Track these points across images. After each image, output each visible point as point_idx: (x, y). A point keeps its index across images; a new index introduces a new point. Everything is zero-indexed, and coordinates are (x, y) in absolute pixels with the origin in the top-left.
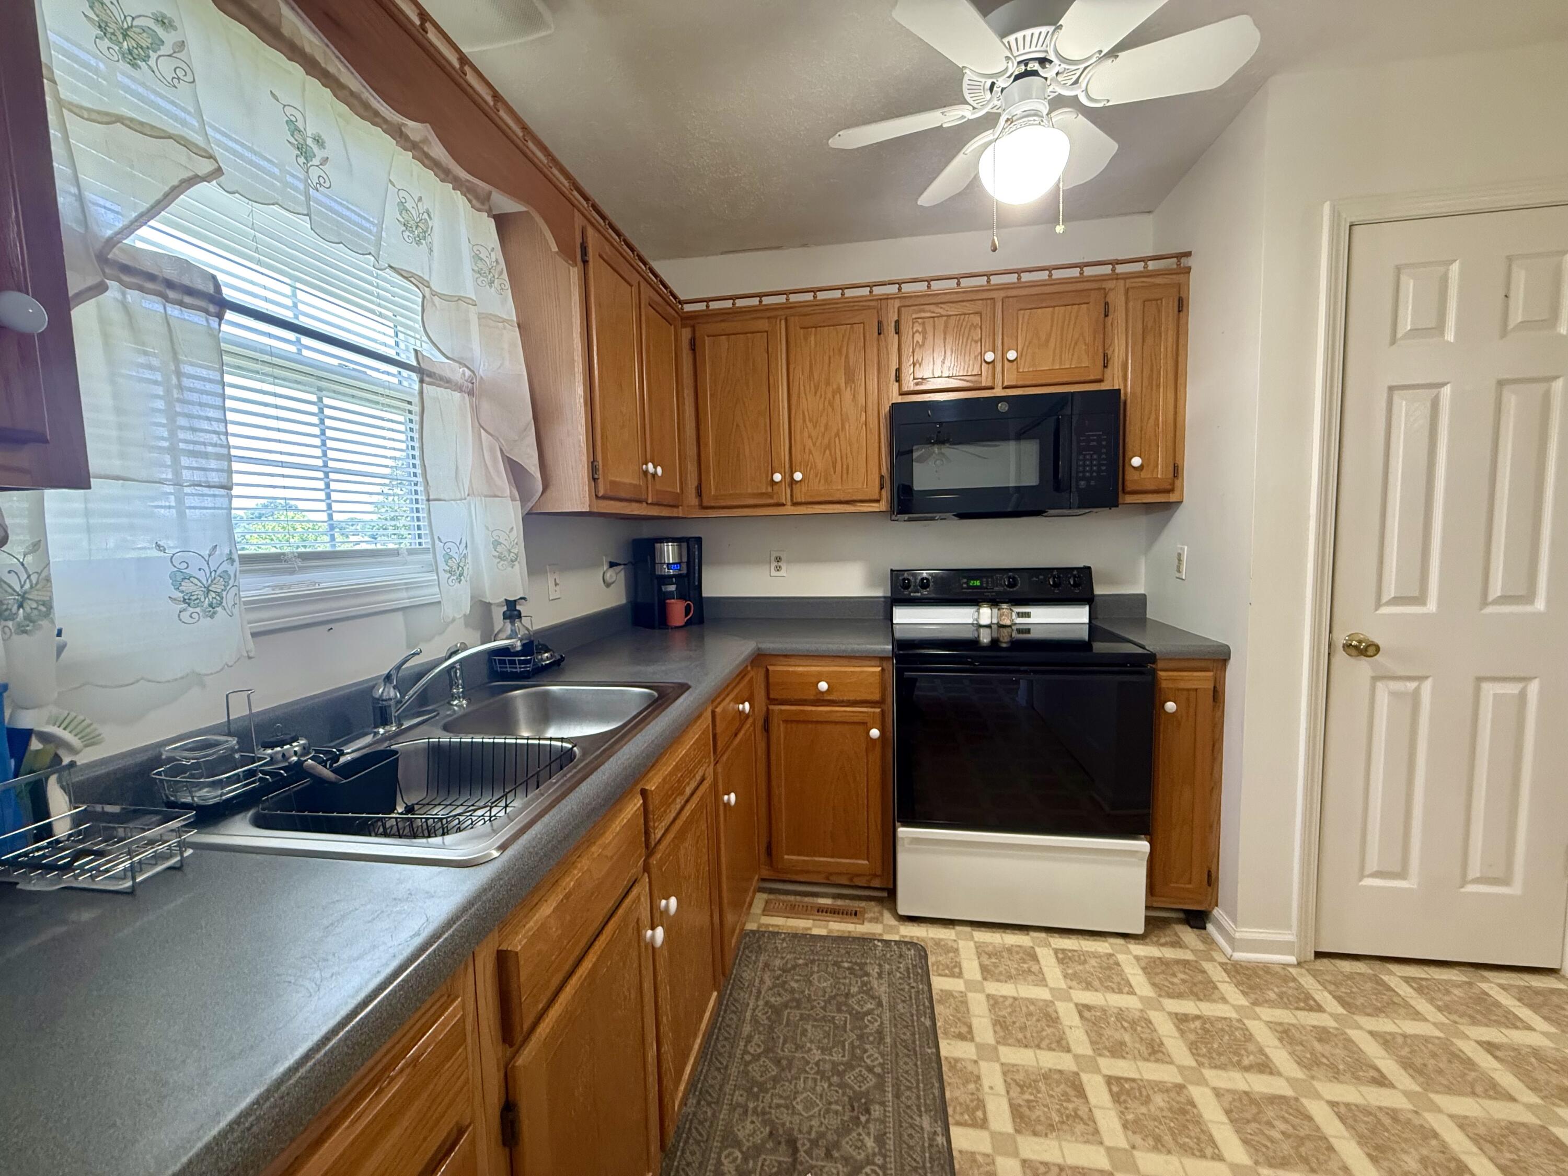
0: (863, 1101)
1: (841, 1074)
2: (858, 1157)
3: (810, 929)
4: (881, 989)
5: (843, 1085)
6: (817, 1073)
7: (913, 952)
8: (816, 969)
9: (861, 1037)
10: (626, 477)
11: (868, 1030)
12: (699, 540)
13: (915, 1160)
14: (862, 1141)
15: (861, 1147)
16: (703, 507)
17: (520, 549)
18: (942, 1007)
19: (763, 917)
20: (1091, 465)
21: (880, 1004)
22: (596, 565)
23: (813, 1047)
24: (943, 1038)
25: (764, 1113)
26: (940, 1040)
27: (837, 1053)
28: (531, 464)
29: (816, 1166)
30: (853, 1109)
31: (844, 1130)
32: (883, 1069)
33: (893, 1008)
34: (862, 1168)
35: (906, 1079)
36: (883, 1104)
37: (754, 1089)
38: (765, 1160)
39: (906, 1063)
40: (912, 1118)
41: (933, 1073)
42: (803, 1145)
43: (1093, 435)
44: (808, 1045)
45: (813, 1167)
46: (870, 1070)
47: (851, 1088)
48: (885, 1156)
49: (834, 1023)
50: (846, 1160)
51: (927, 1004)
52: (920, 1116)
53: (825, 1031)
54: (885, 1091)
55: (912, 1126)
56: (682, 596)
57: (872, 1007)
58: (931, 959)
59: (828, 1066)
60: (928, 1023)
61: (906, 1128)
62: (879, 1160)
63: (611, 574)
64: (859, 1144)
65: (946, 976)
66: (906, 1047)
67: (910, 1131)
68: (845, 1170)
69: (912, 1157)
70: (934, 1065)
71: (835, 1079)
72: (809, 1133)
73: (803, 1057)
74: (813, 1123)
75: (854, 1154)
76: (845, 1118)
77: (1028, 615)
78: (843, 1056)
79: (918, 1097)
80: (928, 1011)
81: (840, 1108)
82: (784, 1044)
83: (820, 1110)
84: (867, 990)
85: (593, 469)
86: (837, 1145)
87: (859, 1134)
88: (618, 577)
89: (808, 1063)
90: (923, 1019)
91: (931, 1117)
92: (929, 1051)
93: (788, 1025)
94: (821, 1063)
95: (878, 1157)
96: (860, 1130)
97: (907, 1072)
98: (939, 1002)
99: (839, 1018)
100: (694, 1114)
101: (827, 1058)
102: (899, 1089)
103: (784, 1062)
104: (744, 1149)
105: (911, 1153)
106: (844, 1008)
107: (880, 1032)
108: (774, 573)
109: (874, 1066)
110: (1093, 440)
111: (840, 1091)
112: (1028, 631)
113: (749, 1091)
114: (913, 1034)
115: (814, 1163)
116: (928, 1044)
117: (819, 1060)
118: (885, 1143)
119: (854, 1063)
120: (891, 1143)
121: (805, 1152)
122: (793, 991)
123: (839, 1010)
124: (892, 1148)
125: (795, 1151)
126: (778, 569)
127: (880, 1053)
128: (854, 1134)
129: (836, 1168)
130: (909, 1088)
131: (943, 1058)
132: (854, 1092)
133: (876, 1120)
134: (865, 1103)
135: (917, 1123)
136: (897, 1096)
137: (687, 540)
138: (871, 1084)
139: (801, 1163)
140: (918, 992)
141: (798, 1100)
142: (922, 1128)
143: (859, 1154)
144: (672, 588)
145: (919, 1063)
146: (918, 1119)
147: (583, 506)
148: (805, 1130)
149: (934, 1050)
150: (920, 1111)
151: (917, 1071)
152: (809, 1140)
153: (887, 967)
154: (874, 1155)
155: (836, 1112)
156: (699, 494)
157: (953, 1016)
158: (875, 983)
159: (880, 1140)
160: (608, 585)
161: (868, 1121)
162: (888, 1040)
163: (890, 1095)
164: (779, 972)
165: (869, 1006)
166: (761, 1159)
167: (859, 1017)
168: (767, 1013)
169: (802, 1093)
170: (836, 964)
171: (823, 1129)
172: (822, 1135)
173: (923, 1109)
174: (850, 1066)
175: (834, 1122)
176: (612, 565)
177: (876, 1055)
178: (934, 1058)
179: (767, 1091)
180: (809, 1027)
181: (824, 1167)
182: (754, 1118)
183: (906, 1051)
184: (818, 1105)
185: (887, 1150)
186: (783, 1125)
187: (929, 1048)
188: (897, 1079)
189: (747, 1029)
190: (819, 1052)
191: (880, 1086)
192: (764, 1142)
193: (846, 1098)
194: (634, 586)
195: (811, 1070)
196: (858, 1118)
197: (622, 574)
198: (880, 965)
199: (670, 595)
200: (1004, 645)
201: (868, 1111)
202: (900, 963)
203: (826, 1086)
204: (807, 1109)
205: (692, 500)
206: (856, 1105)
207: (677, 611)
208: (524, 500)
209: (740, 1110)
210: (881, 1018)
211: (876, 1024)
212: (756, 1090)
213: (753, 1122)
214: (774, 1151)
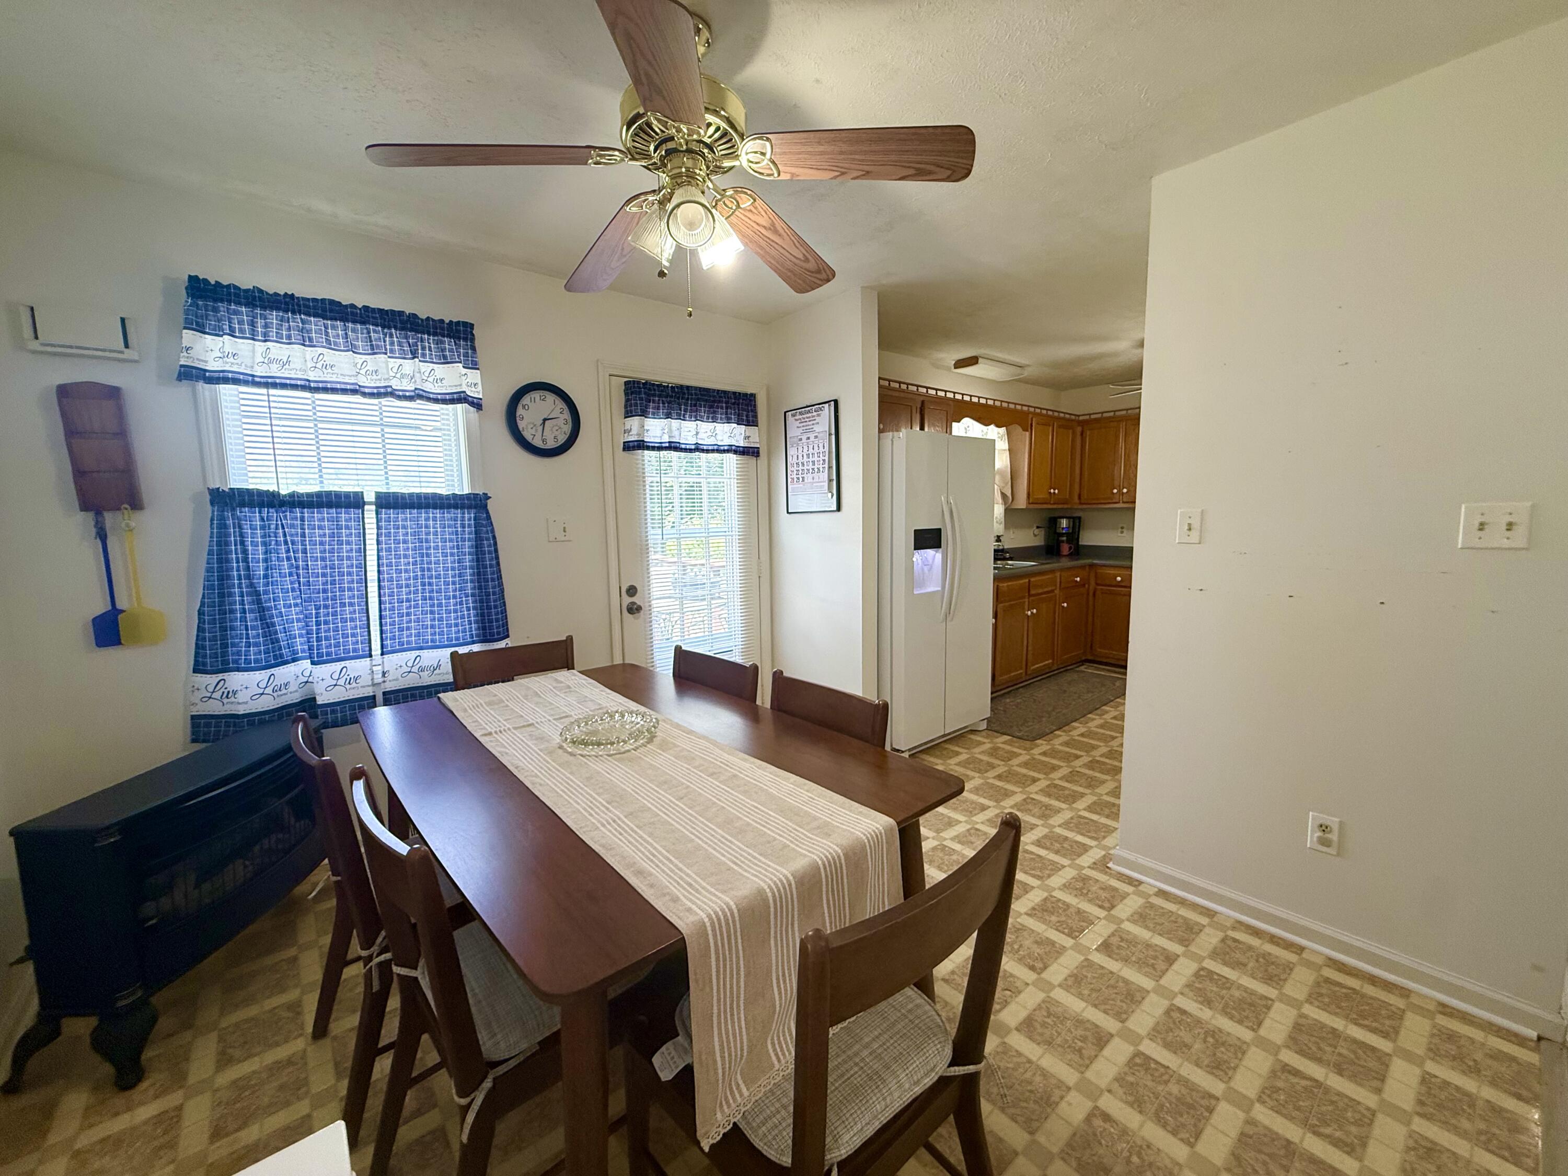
10: (1042, 496)
12: (1080, 518)
16: (1081, 503)
17: (1003, 520)
22: (1030, 527)
28: (1009, 494)
56: (1068, 542)
63: (1037, 531)
85: (1029, 494)
88: (1041, 533)
108: (1119, 534)
126: (1122, 532)
137: (1074, 518)
144: (1065, 538)
147: (1024, 507)
156: (1080, 498)
160: (1035, 535)
176: (1038, 527)
194: (1047, 537)
197: (1043, 532)
199: (1063, 541)
205: (1076, 499)
207: (1065, 548)
208: (1005, 504)
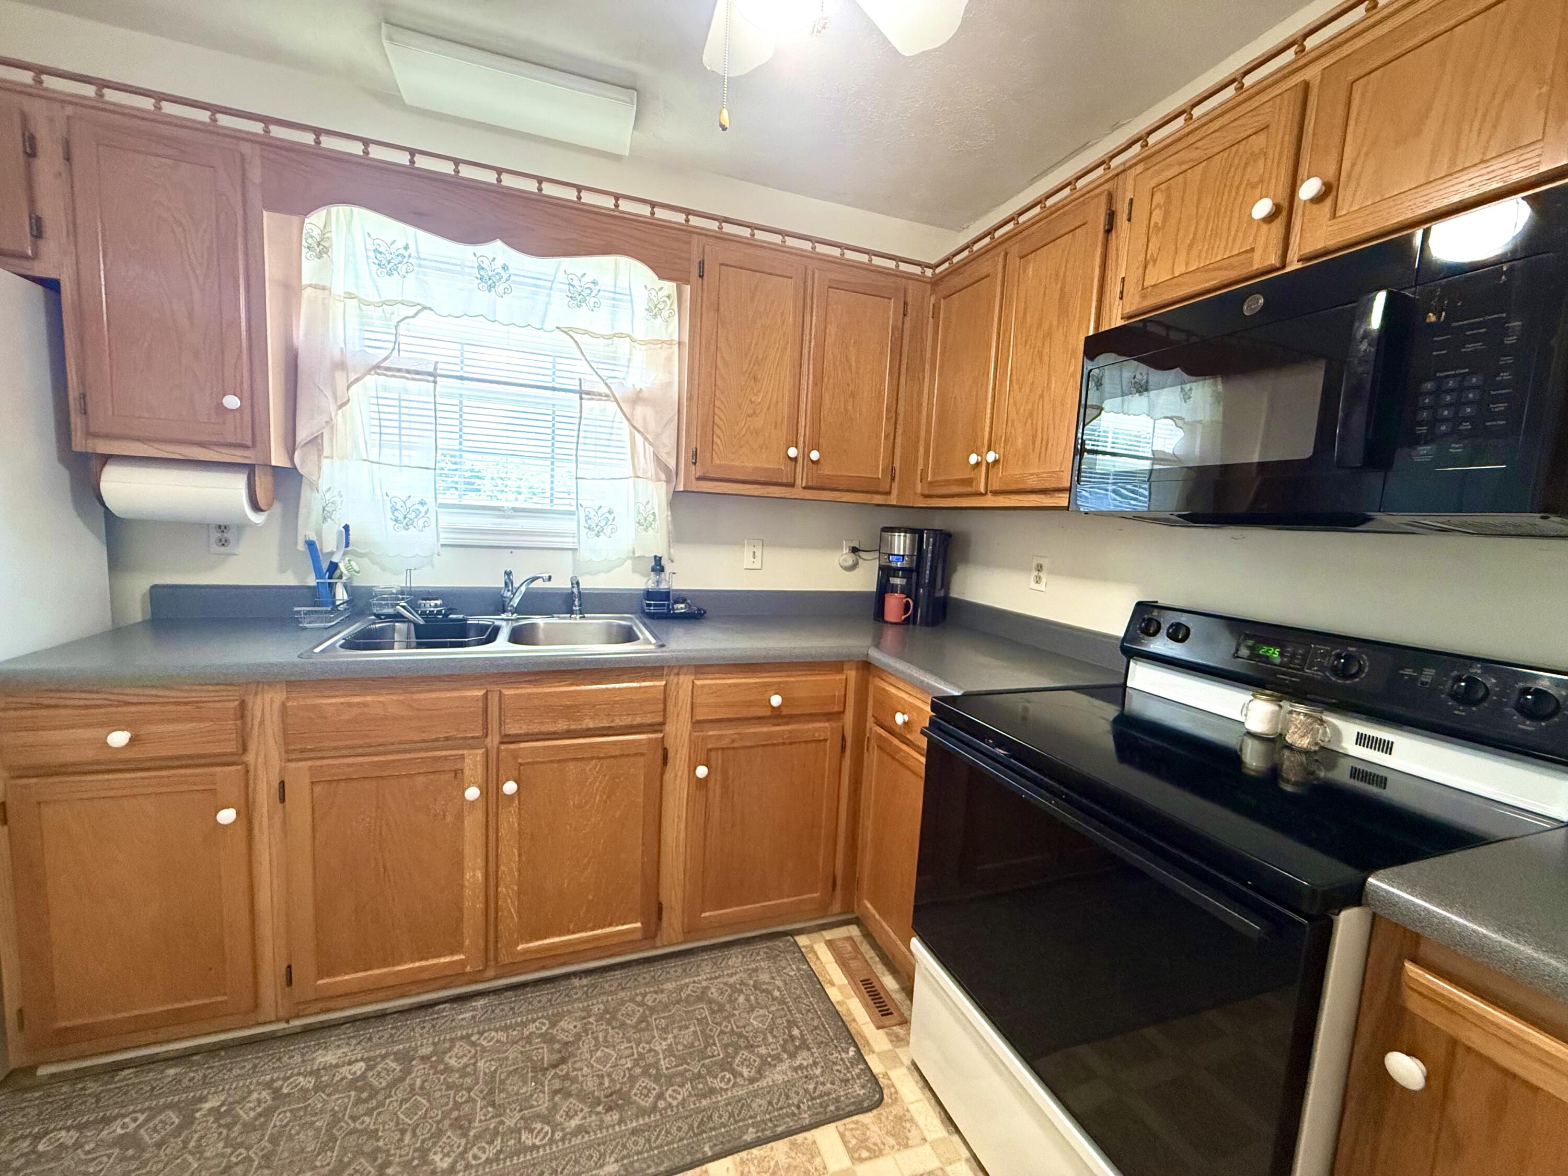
0: (620, 1102)
1: (645, 1073)
2: (558, 1117)
3: (832, 984)
4: (778, 1075)
5: (633, 1079)
6: (640, 1054)
7: (862, 1092)
8: (773, 1008)
9: (699, 1076)
11: (709, 1079)
13: (564, 1169)
14: (576, 1114)
15: (569, 1116)
16: (924, 496)
18: (786, 1149)
19: (823, 945)
20: (1457, 405)
21: (752, 1081)
23: (669, 1041)
24: (734, 1161)
25: (586, 1031)
26: (729, 1158)
27: (670, 1062)
29: (544, 1087)
30: (606, 1097)
31: (583, 1096)
32: (665, 1109)
33: (756, 1094)
34: (548, 1123)
35: (658, 1136)
36: (621, 1121)
37: (609, 1016)
38: (543, 1048)
39: (679, 1129)
40: (612, 1152)
41: (677, 1160)
42: (563, 1070)
43: (1472, 327)
44: (670, 1036)
45: (543, 1085)
46: (660, 1096)
47: (632, 1087)
48: (563, 1139)
49: (706, 1047)
50: (554, 1108)
51: (779, 1129)
52: (616, 1161)
53: (693, 1044)
54: (637, 1117)
55: (602, 1155)
57: (746, 1074)
58: (866, 1118)
59: (651, 1060)
60: (748, 1137)
61: (599, 1151)
62: (558, 1135)
63: (846, 559)
64: (571, 1113)
65: (845, 1143)
66: (702, 1122)
67: (596, 1156)
68: (544, 1110)
69: (567, 1164)
70: (689, 1159)
71: (638, 1071)
72: (574, 1069)
73: (654, 1037)
74: (585, 1069)
75: (561, 1112)
76: (596, 1094)
77: (1387, 748)
78: (667, 1068)
79: (641, 1153)
80: (768, 1133)
81: (607, 1084)
82: (663, 1018)
83: (600, 1070)
84: (766, 1064)
86: (568, 1095)
87: (582, 1110)
89: (649, 1043)
90: (751, 1130)
91: (618, 1172)
92: (707, 1149)
93: (687, 1012)
94: (653, 1053)
95: (561, 1134)
96: (586, 1110)
97: (668, 1132)
98: (793, 1143)
99: (718, 1049)
100: (575, 988)
101: (661, 1056)
102: (643, 1131)
103: (643, 1025)
104: (550, 1031)
105: (571, 1163)
106: (730, 1050)
107: (712, 1091)
108: (1033, 585)
109: (665, 1099)
110: (1475, 339)
111: (626, 1079)
112: (1382, 782)
113: (606, 1011)
114: (724, 1125)
115: (546, 1083)
116: (715, 1145)
117: (655, 1051)
118: (576, 1136)
119: (663, 1080)
120: (578, 1142)
121: (556, 1073)
122: (732, 1001)
123: (725, 1047)
124: (573, 1143)
125: (554, 1066)
126: (1038, 580)
127: (684, 1099)
128: (581, 1106)
129: (544, 1102)
130: (648, 1140)
131: (704, 1167)
132: (629, 1091)
133: (602, 1121)
134: (617, 1105)
135: (607, 1159)
136: (634, 1132)
137: (926, 531)
138: (642, 1103)
139: (544, 1075)
140: (794, 1114)
141: (607, 1050)
142: (602, 1166)
143: (561, 1117)
145: (685, 1142)
146: (613, 1159)
148: (577, 1065)
149: (710, 1154)
150: (624, 1157)
151: (672, 1142)
152: (568, 1072)
153: (818, 1071)
154: (563, 1129)
155: (601, 1084)
156: (922, 479)
157: (777, 1164)
158: (784, 1066)
159: (581, 1130)
160: (846, 569)
161: (598, 1113)
162: (704, 1102)
163: (634, 1124)
164: (752, 982)
165: (745, 1072)
166: (542, 1045)
167: (726, 1065)
168: (695, 992)
169: (614, 1050)
170: (791, 1024)
171: (581, 1079)
172: (574, 1080)
173: (625, 1161)
174: (657, 1079)
175: (591, 1084)
176: (855, 550)
177: (680, 1097)
178: (699, 1156)
179: (609, 1023)
180: (692, 1029)
181: (544, 1093)
182: (579, 1026)
183: (696, 1125)
184: (605, 1066)
185: (570, 1140)
186: (579, 1048)
187: (711, 1148)
188: (657, 1126)
189: (669, 986)
190: (665, 1047)
191: (643, 1112)
192: (558, 1041)
193: (618, 1086)
195: (643, 1047)
196: (599, 1105)
198: (815, 1064)
199: (893, 589)
200: (1289, 788)
201: (609, 1109)
202: (833, 1083)
203: (629, 1065)
204: (598, 1060)
206: (614, 1097)
207: (895, 607)
209: (584, 1014)
210: (733, 1086)
211: (723, 1085)
212: (608, 1016)
213: (575, 1027)
214: (552, 1051)
